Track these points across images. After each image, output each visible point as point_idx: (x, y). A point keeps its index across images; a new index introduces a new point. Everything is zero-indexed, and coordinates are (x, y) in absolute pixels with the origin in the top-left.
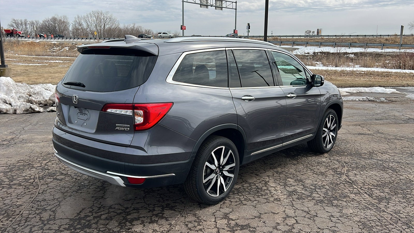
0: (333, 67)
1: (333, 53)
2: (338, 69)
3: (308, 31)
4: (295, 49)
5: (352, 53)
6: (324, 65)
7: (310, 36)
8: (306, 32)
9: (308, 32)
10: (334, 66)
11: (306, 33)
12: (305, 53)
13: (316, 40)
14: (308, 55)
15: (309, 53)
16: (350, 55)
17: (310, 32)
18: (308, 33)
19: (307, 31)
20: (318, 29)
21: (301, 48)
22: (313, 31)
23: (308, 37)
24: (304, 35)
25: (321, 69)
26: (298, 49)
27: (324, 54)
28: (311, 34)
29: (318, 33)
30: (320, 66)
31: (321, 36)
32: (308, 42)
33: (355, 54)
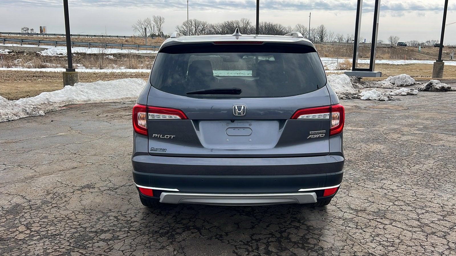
0: (97, 69)
1: (90, 54)
2: (102, 71)
3: (25, 28)
4: (44, 49)
5: (111, 54)
6: (87, 68)
7: (28, 34)
8: (23, 29)
9: (25, 29)
10: (98, 68)
11: (23, 31)
12: (57, 54)
13: (52, 39)
14: (62, 56)
15: (62, 54)
16: (110, 56)
17: (28, 29)
18: (26, 31)
19: (23, 28)
20: (40, 27)
21: (50, 48)
22: (31, 29)
23: (21, 35)
24: (21, 32)
25: (88, 72)
26: (47, 49)
27: (80, 55)
28: (29, 32)
29: (41, 31)
30: (82, 69)
31: (46, 34)
33: (114, 55)
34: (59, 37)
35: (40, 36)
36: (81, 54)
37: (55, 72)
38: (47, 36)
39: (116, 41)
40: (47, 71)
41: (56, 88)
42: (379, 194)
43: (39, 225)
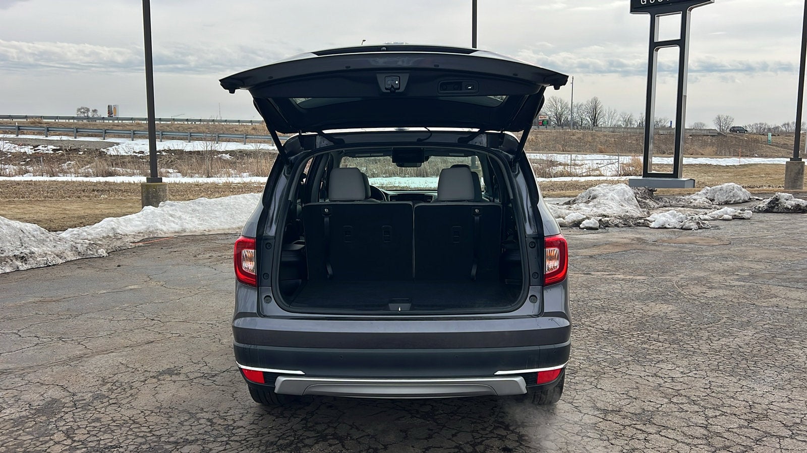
0: (202, 177)
1: (190, 152)
2: (210, 180)
3: (83, 108)
4: (112, 144)
5: (226, 152)
6: (184, 175)
7: (88, 118)
8: (79, 110)
9: (82, 110)
10: (204, 176)
11: (79, 113)
12: (134, 152)
13: (128, 127)
14: (142, 155)
15: (142, 152)
16: (224, 155)
17: (88, 110)
18: (84, 113)
19: (80, 107)
20: (109, 106)
21: (123, 141)
22: (93, 109)
23: (75, 121)
24: (76, 116)
25: (186, 183)
26: (118, 144)
27: (173, 154)
28: (90, 115)
29: (110, 113)
30: (177, 177)
31: (118, 119)
32: (135, 131)
33: (231, 153)
34: (139, 124)
35: (108, 121)
36: (175, 151)
37: (130, 183)
38: (120, 122)
39: (237, 129)
40: (116, 182)
41: (130, 210)
42: (649, 386)
43: (87, 432)
